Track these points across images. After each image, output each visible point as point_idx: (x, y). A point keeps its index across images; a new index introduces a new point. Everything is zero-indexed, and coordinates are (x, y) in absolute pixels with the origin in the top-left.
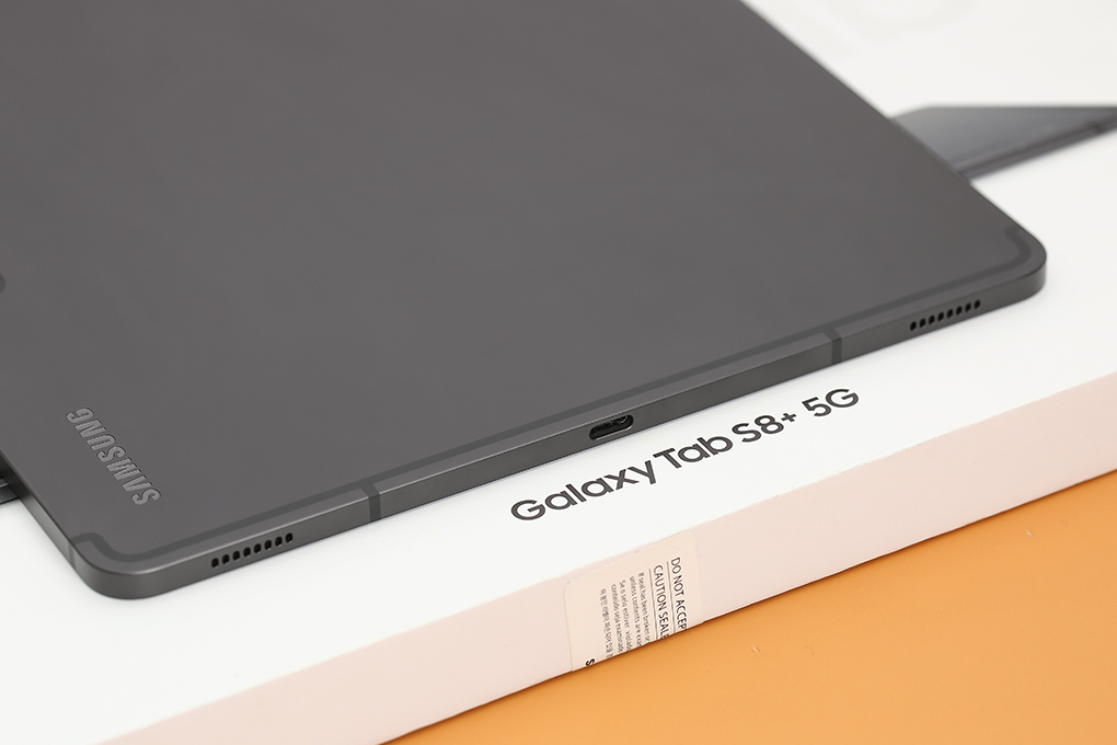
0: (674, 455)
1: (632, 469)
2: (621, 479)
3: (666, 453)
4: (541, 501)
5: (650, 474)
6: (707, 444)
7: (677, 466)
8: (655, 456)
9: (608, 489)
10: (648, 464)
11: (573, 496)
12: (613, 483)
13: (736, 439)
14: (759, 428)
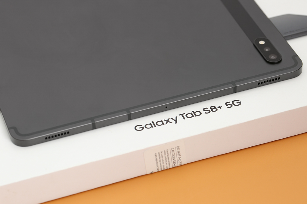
0: (184, 115)
1: (172, 118)
2: (168, 121)
3: (182, 115)
4: (144, 126)
5: (176, 121)
6: (194, 113)
7: (184, 119)
8: (179, 115)
9: (163, 124)
10: (176, 117)
11: (153, 125)
12: (165, 122)
13: (203, 112)
14: (210, 110)
